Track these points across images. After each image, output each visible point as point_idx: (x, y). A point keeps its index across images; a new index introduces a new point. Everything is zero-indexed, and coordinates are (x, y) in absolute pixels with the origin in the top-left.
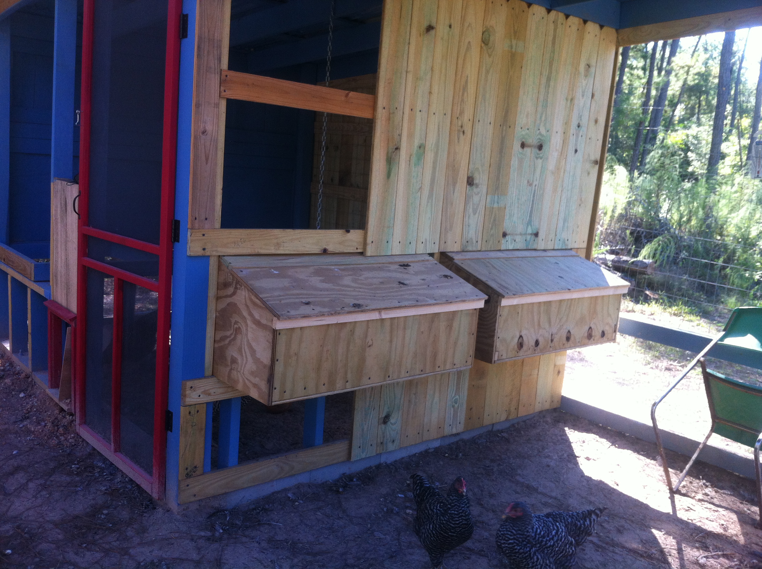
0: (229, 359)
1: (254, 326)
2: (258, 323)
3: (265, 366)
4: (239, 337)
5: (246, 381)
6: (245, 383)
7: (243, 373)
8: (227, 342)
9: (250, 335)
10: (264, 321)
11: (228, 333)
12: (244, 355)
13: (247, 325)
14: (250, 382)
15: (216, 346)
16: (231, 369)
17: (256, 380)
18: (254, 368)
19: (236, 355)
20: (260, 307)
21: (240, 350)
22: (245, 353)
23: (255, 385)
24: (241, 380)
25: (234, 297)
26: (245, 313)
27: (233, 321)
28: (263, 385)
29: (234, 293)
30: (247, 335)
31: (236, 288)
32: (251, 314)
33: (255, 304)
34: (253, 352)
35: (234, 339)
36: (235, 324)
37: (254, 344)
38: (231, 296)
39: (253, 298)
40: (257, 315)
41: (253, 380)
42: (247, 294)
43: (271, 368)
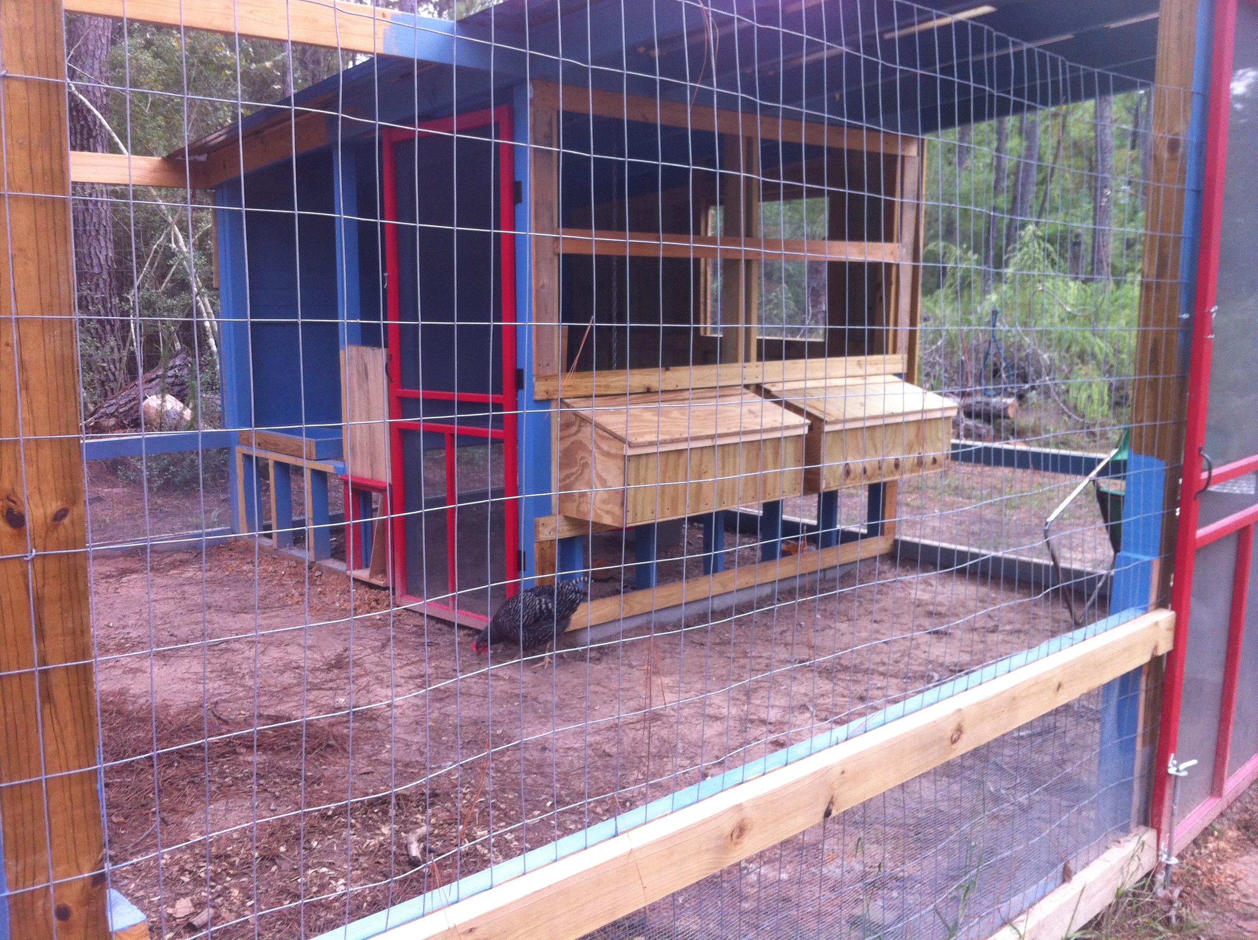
0: (577, 495)
1: (603, 458)
2: (607, 454)
3: (617, 492)
4: (587, 471)
5: (598, 511)
6: (596, 514)
7: (594, 504)
8: (573, 478)
9: (599, 467)
10: (614, 451)
11: (574, 470)
12: (593, 487)
13: (595, 458)
14: (603, 510)
15: (562, 484)
16: (580, 504)
17: (609, 507)
18: (606, 496)
19: (584, 489)
20: (608, 439)
21: (589, 483)
22: (595, 485)
23: (607, 512)
24: (592, 511)
25: (579, 435)
26: (592, 448)
27: (579, 457)
28: (617, 510)
29: (578, 431)
30: (595, 467)
31: (580, 426)
32: (598, 447)
33: (603, 437)
34: (604, 482)
35: (581, 474)
36: (581, 460)
37: (603, 475)
38: (575, 434)
39: (600, 432)
40: (605, 447)
41: (605, 507)
42: (593, 429)
43: (623, 492)
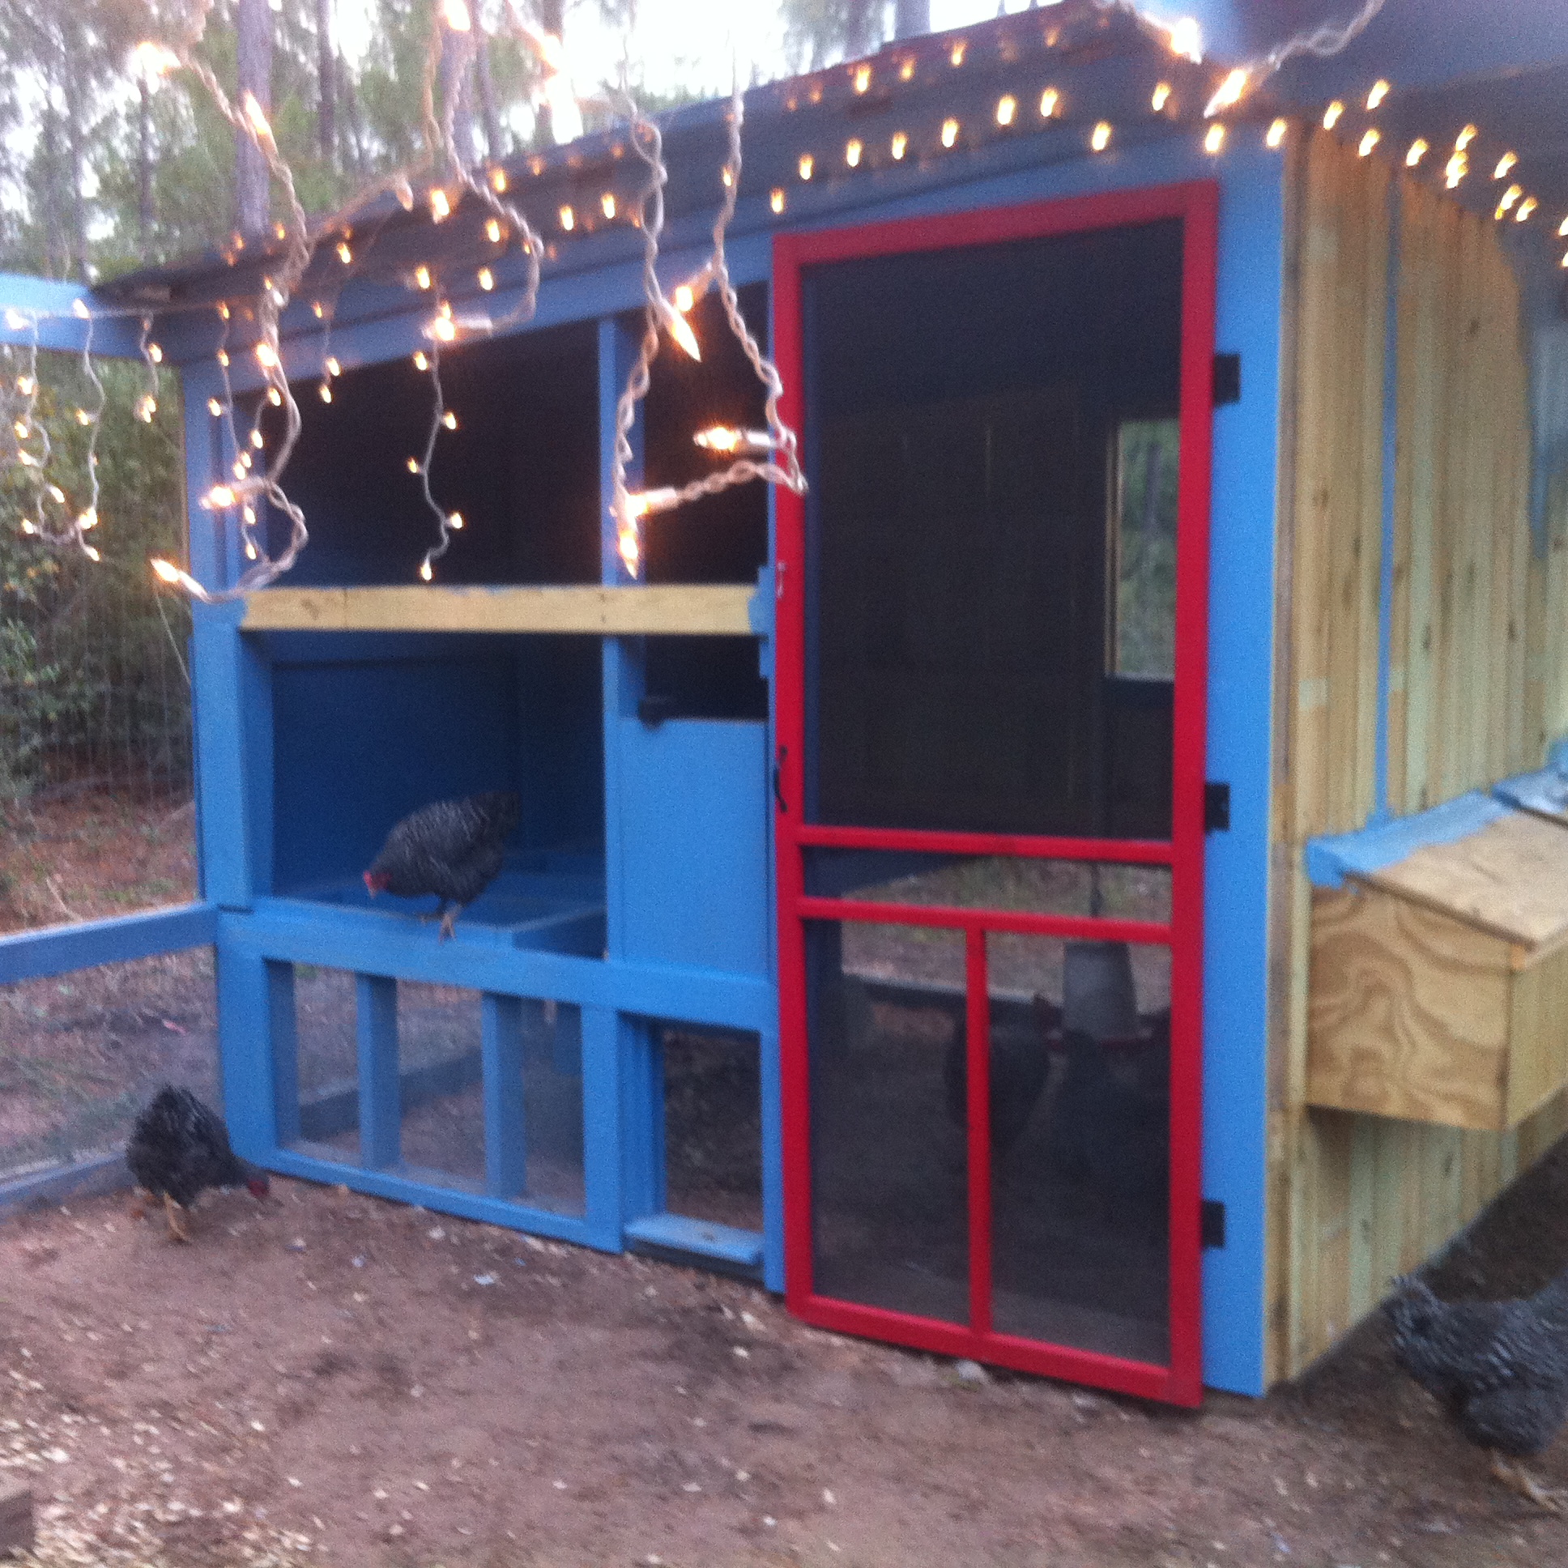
0: (1343, 1055)
1: (1438, 974)
2: (1452, 963)
3: (1484, 1052)
4: (1379, 1003)
5: (1417, 1093)
6: (1411, 1099)
7: (1403, 1078)
8: (1332, 1018)
9: (1423, 995)
10: (1474, 958)
11: (1337, 1000)
12: (1402, 1037)
13: (1407, 973)
14: (1431, 1091)
16: (1355, 1075)
17: (1457, 1086)
18: (1444, 1059)
19: (1370, 1041)
20: (1453, 931)
21: (1387, 1031)
22: (1408, 1034)
23: (1448, 1098)
24: (1394, 1092)
25: (1357, 919)
26: (1400, 948)
27: (1352, 972)
28: (1486, 1094)
29: (1356, 909)
30: (1410, 995)
31: (1360, 900)
33: (1435, 927)
34: (1437, 1029)
35: (1363, 1008)
36: (1360, 976)
37: (1438, 1011)
38: (1345, 917)
39: (1429, 915)
40: (1445, 947)
41: (1442, 1086)
42: (1404, 908)
43: (1505, 1054)
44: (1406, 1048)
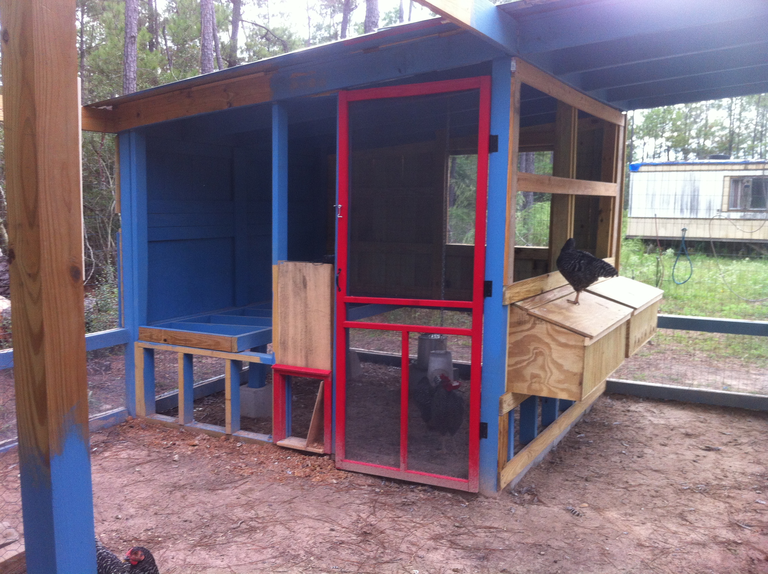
0: (528, 377)
1: (560, 348)
2: (565, 345)
3: (575, 374)
4: (541, 358)
5: (553, 389)
6: (549, 390)
7: (548, 384)
8: (525, 364)
9: (555, 355)
10: (572, 343)
11: (526, 358)
12: (548, 370)
13: (550, 348)
14: (557, 388)
15: (511, 368)
16: (532, 383)
17: (565, 386)
18: (562, 377)
19: (537, 371)
20: (566, 333)
21: (543, 367)
22: (549, 368)
23: (563, 390)
24: (545, 388)
25: (533, 330)
26: (548, 340)
27: (532, 348)
28: (574, 388)
29: (532, 327)
30: (550, 356)
31: (534, 324)
33: (559, 332)
34: (559, 367)
35: (534, 361)
36: (534, 349)
37: (560, 361)
38: (529, 330)
39: (557, 328)
40: (562, 339)
41: (561, 386)
42: (549, 326)
43: (582, 375)
44: (549, 374)
